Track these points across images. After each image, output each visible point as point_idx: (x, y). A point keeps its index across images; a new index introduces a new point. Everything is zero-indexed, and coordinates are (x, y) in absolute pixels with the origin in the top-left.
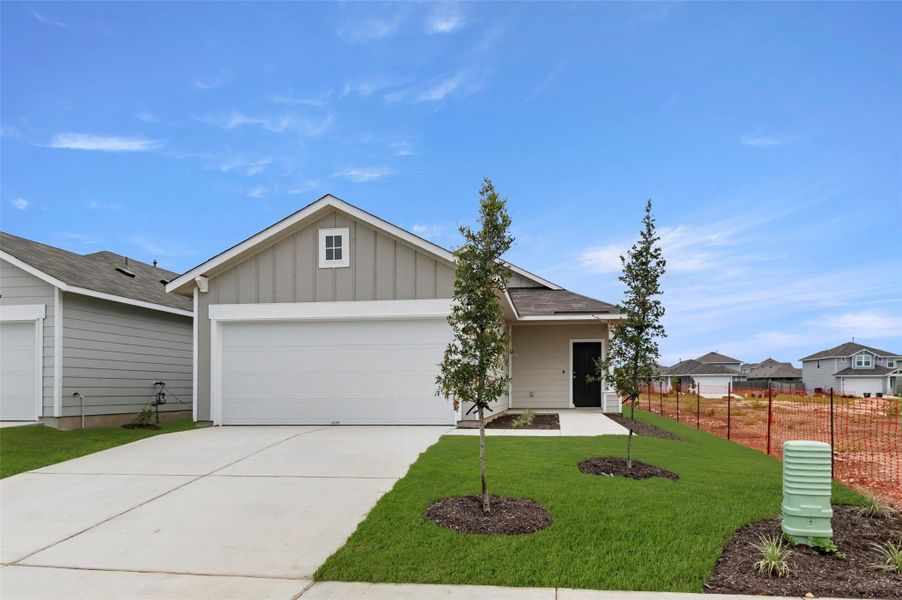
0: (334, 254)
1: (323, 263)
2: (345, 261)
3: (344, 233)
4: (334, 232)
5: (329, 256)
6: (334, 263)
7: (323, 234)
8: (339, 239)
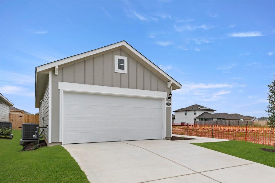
0: (121, 67)
1: (116, 70)
2: (125, 71)
3: (125, 59)
4: (122, 58)
5: (119, 68)
6: (121, 71)
7: (117, 57)
8: (123, 61)
